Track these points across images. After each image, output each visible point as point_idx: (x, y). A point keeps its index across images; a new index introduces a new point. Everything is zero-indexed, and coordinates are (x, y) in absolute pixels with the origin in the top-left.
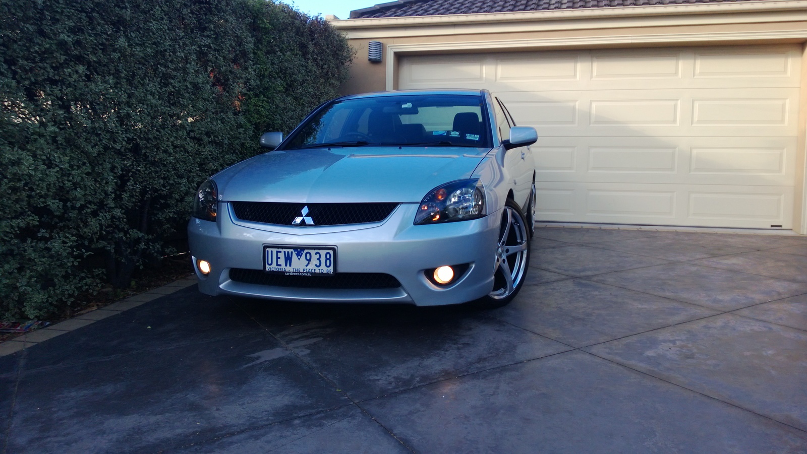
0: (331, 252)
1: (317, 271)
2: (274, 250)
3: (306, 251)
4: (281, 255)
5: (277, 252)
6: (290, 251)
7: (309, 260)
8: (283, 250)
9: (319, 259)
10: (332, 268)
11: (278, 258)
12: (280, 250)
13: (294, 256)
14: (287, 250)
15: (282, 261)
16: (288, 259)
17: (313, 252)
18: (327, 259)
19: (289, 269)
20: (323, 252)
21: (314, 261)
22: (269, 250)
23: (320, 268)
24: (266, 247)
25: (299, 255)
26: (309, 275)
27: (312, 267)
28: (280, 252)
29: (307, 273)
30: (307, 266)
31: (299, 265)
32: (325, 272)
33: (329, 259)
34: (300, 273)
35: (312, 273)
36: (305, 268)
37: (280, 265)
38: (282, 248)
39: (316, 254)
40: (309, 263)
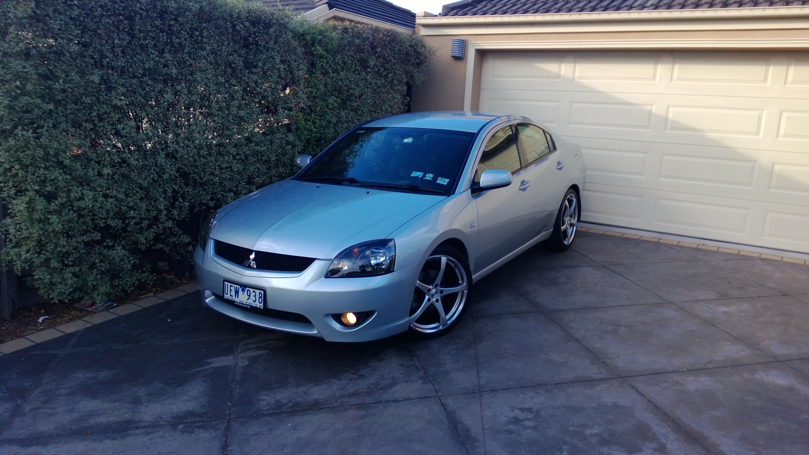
0: (262, 292)
1: (254, 305)
2: (229, 284)
3: (247, 289)
4: (233, 289)
5: (231, 286)
6: (239, 286)
7: (249, 296)
8: (234, 285)
9: (255, 296)
10: (262, 304)
11: (231, 290)
12: (232, 285)
13: (240, 291)
14: (236, 286)
15: (233, 293)
16: (237, 292)
17: (252, 290)
18: (260, 297)
19: (237, 300)
20: (258, 292)
21: (252, 298)
22: (225, 283)
23: (256, 303)
24: (224, 281)
25: (243, 290)
26: (248, 307)
27: (250, 302)
28: (232, 286)
29: (247, 305)
30: (248, 300)
31: (242, 298)
32: (258, 307)
33: (261, 297)
34: (243, 304)
35: (251, 306)
36: (247, 301)
37: (232, 296)
38: (234, 283)
39: (254, 292)
40: (249, 298)
